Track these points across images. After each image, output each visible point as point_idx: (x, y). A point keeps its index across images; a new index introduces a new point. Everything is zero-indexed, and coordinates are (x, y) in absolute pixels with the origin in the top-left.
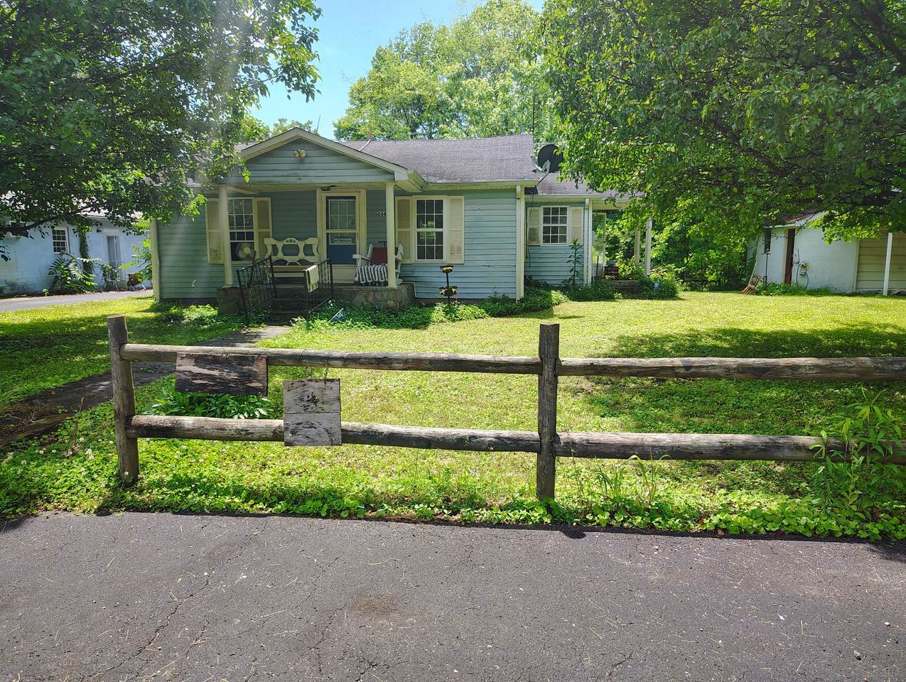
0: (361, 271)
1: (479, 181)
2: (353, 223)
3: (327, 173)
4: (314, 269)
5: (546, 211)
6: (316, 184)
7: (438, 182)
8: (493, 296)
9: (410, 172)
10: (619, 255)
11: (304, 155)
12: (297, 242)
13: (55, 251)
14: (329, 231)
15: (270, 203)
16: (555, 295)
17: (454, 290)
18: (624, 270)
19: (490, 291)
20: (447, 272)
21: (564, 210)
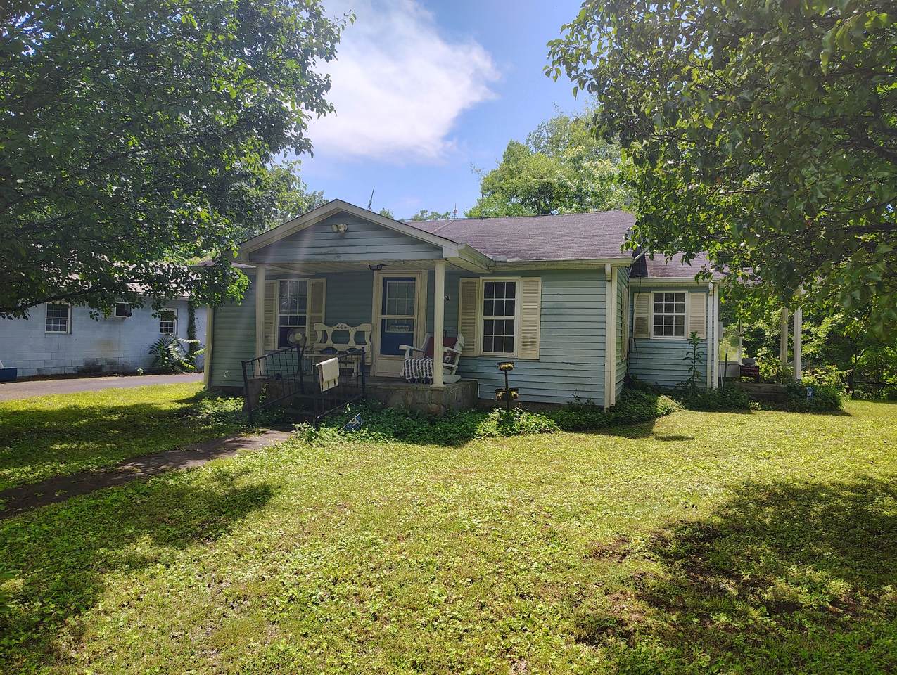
0: (407, 364)
1: (557, 259)
2: (413, 308)
3: (369, 249)
4: (333, 362)
5: (658, 298)
6: (365, 261)
7: (508, 261)
8: (573, 401)
9: (461, 247)
10: (762, 351)
11: (342, 229)
12: (348, 328)
13: (162, 331)
14: (386, 317)
15: (324, 286)
16: (664, 401)
17: (514, 393)
18: (767, 371)
19: (570, 394)
20: (506, 370)
21: (681, 297)
